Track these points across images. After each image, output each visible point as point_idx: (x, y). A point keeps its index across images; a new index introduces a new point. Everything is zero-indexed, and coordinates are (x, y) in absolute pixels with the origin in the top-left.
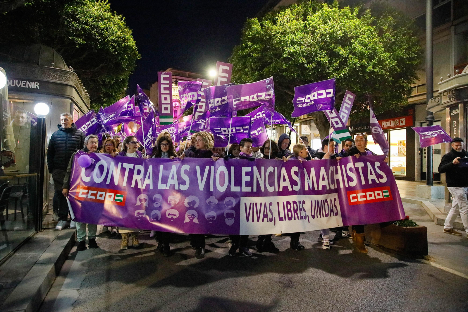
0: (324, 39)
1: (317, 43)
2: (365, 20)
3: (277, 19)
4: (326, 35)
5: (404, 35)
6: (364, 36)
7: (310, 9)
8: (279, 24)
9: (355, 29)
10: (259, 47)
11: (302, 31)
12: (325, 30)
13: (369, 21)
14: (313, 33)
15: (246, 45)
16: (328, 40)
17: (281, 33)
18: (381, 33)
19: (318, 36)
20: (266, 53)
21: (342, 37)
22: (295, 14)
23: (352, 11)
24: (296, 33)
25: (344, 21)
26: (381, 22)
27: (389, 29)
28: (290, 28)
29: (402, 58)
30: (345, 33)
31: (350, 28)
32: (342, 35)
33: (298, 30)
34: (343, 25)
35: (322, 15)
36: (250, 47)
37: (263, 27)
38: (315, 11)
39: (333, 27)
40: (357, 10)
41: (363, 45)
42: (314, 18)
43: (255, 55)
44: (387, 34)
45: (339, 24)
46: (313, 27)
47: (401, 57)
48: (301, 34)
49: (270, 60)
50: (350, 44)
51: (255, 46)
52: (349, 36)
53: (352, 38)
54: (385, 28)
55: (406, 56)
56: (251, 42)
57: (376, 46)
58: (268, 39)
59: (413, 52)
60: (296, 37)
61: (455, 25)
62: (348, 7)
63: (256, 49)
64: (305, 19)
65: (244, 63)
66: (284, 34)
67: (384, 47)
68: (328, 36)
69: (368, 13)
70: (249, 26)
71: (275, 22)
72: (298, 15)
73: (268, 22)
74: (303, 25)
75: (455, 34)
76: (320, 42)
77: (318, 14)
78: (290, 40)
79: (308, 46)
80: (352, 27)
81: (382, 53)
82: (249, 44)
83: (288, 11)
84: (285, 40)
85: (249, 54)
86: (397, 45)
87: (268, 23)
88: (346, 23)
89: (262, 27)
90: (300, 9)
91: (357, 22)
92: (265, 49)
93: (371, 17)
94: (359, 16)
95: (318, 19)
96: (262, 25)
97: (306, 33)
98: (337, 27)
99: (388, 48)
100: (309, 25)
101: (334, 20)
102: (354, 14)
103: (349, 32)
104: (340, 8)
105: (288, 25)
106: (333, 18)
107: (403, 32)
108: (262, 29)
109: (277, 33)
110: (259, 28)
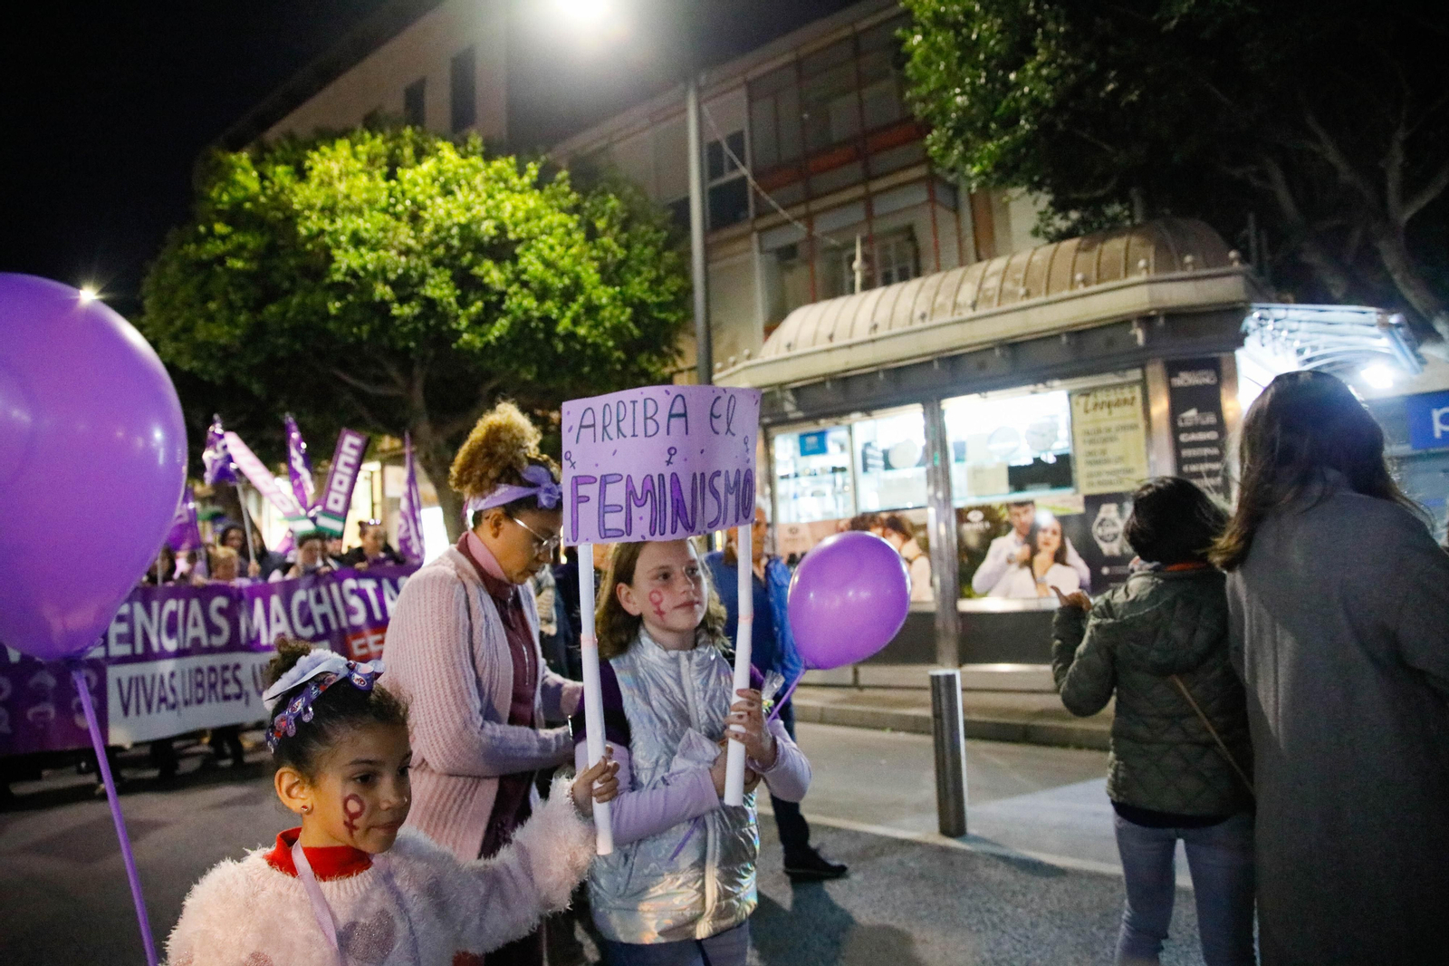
0: (444, 239)
1: (425, 246)
2: (554, 197)
3: (311, 169)
4: (449, 229)
5: (646, 245)
6: (551, 241)
7: (408, 152)
8: (315, 182)
9: (527, 220)
10: (252, 241)
11: (385, 211)
12: (449, 214)
13: (566, 203)
14: (415, 219)
15: (210, 232)
16: (456, 242)
17: (323, 210)
18: (592, 235)
19: (428, 229)
20: (276, 262)
21: (492, 238)
22: (364, 158)
23: (521, 172)
24: (367, 213)
25: (499, 197)
26: (593, 205)
27: (610, 226)
28: (348, 197)
29: (643, 303)
30: (501, 228)
31: (513, 215)
32: (493, 232)
33: (371, 203)
34: (497, 207)
35: (440, 172)
36: (223, 238)
37: (267, 183)
38: (420, 154)
39: (469, 209)
40: (533, 169)
41: (548, 264)
42: (417, 176)
43: (239, 264)
44: (607, 240)
45: (485, 202)
46: (414, 201)
47: (640, 299)
48: (381, 218)
49: (286, 285)
50: (515, 259)
51: (239, 238)
52: (512, 236)
53: (519, 241)
54: (601, 224)
55: (652, 299)
56: (228, 223)
57: (579, 268)
58: (279, 221)
59: (668, 290)
60: (366, 225)
61: (761, 231)
62: (512, 160)
63: (242, 247)
64: (391, 176)
65: (203, 284)
66: (330, 211)
67: (602, 270)
68: (455, 231)
69: (562, 181)
70: (224, 174)
71: (302, 174)
72: (372, 161)
73: (281, 169)
74: (386, 193)
75: (761, 251)
76: (433, 246)
77: (428, 165)
78: (348, 232)
79: (400, 253)
80: (521, 215)
81: (594, 288)
82: (220, 228)
83: (343, 147)
84: (336, 231)
85: (221, 260)
86: (630, 268)
87: (281, 173)
88: (503, 201)
89: (261, 182)
90: (378, 144)
91: (532, 201)
92: (271, 250)
93: (570, 193)
94: (538, 185)
95: (429, 181)
96: (262, 177)
97: (397, 217)
98: (479, 210)
99: (610, 274)
100: (403, 193)
101: (472, 188)
102: (526, 180)
103: (510, 227)
104: (488, 157)
105: (342, 187)
106: (469, 184)
107: (643, 236)
108: (264, 188)
109: (311, 207)
110: (254, 186)
